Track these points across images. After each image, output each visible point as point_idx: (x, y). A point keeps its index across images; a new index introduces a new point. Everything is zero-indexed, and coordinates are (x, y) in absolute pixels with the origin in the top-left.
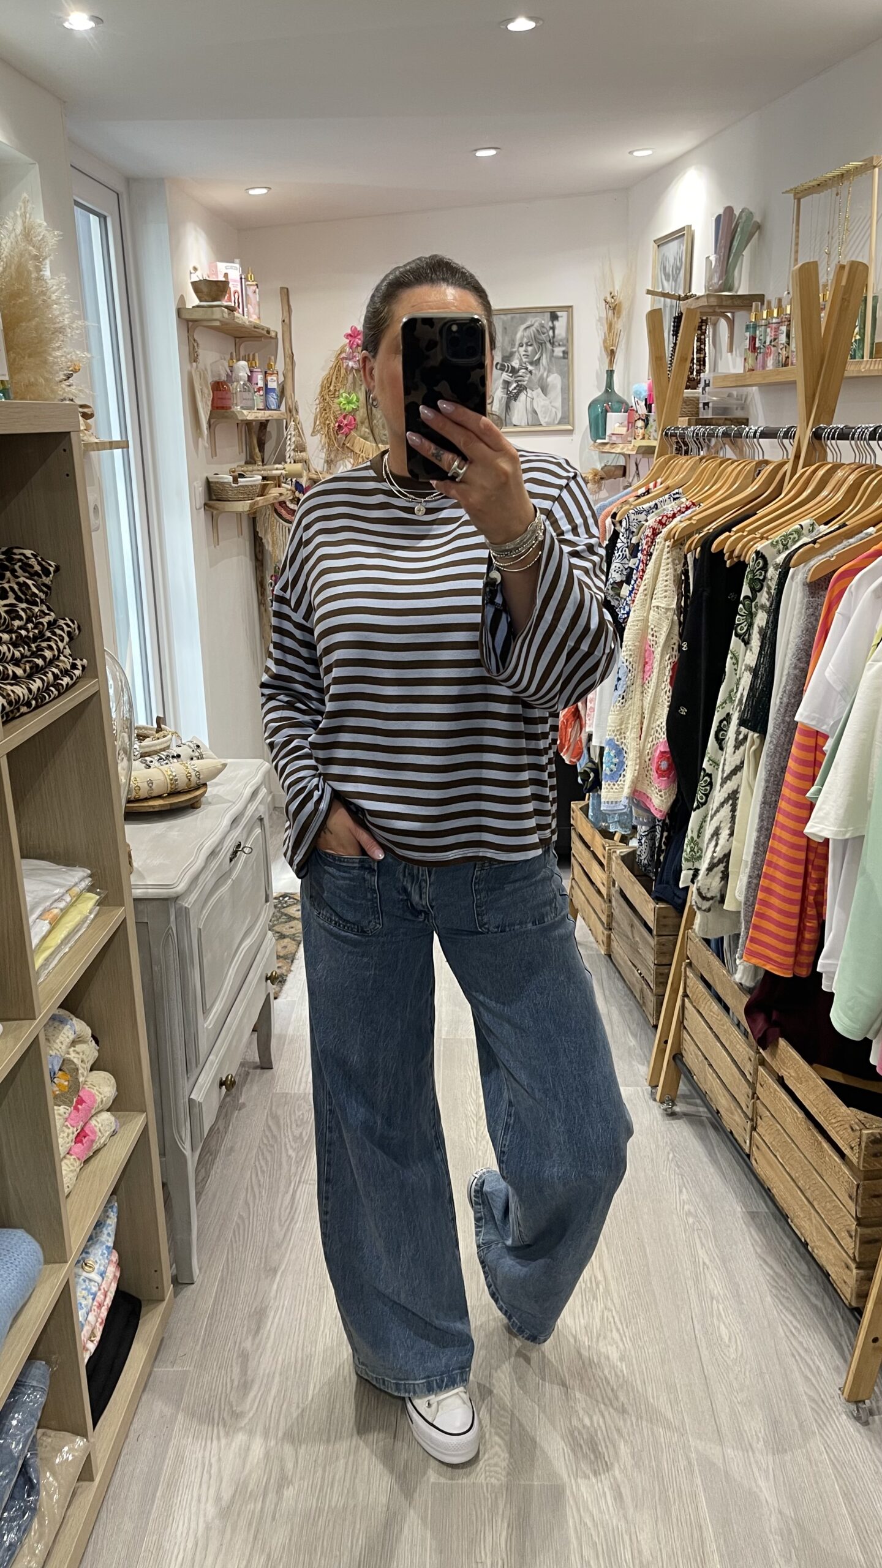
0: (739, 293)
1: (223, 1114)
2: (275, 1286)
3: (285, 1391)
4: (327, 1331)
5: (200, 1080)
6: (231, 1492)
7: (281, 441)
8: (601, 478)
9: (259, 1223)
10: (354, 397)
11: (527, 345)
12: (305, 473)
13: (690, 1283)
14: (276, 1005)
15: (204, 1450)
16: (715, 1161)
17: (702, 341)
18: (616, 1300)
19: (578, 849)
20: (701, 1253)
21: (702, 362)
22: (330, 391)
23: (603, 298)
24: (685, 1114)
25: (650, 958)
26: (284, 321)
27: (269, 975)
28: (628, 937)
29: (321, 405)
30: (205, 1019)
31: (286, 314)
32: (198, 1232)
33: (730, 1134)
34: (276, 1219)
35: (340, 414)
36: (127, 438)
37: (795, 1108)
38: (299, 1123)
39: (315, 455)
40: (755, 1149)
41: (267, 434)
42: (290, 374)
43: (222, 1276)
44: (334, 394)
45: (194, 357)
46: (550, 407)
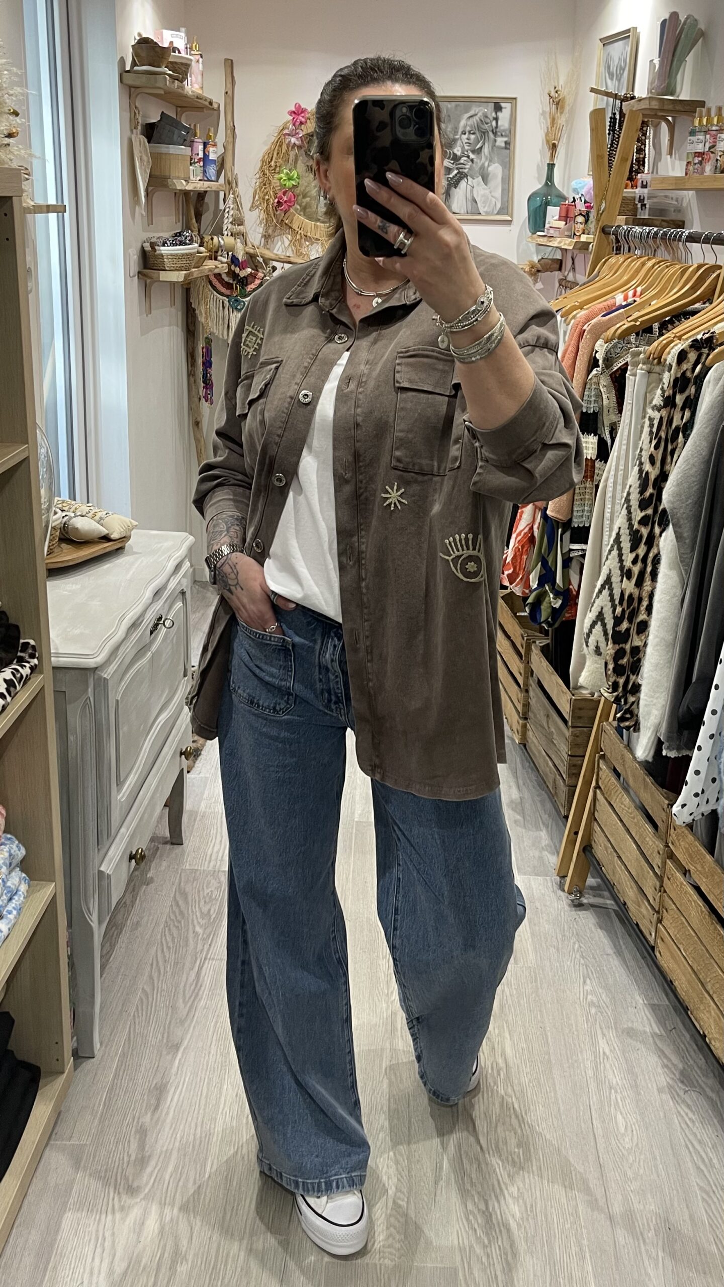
0: (680, 98)
1: (131, 887)
2: (177, 1061)
3: (182, 1168)
4: (227, 1109)
5: (111, 853)
6: (124, 1265)
7: (218, 213)
8: (536, 271)
9: (163, 999)
10: (294, 174)
11: (470, 133)
12: (241, 247)
13: (590, 1073)
14: (189, 778)
15: (98, 1224)
16: (619, 953)
17: (642, 142)
20: (603, 1045)
21: (641, 162)
22: (270, 166)
23: (547, 91)
24: (592, 906)
25: (564, 749)
26: (227, 93)
27: (184, 750)
28: (544, 728)
29: (261, 180)
30: (119, 791)
31: (229, 86)
32: (101, 1006)
33: (635, 927)
34: (180, 996)
35: (280, 190)
36: (63, 202)
37: (700, 903)
38: (207, 900)
39: (253, 229)
40: (659, 941)
41: (205, 205)
42: (230, 149)
43: (124, 1048)
44: (275, 169)
45: (135, 124)
46: (490, 197)
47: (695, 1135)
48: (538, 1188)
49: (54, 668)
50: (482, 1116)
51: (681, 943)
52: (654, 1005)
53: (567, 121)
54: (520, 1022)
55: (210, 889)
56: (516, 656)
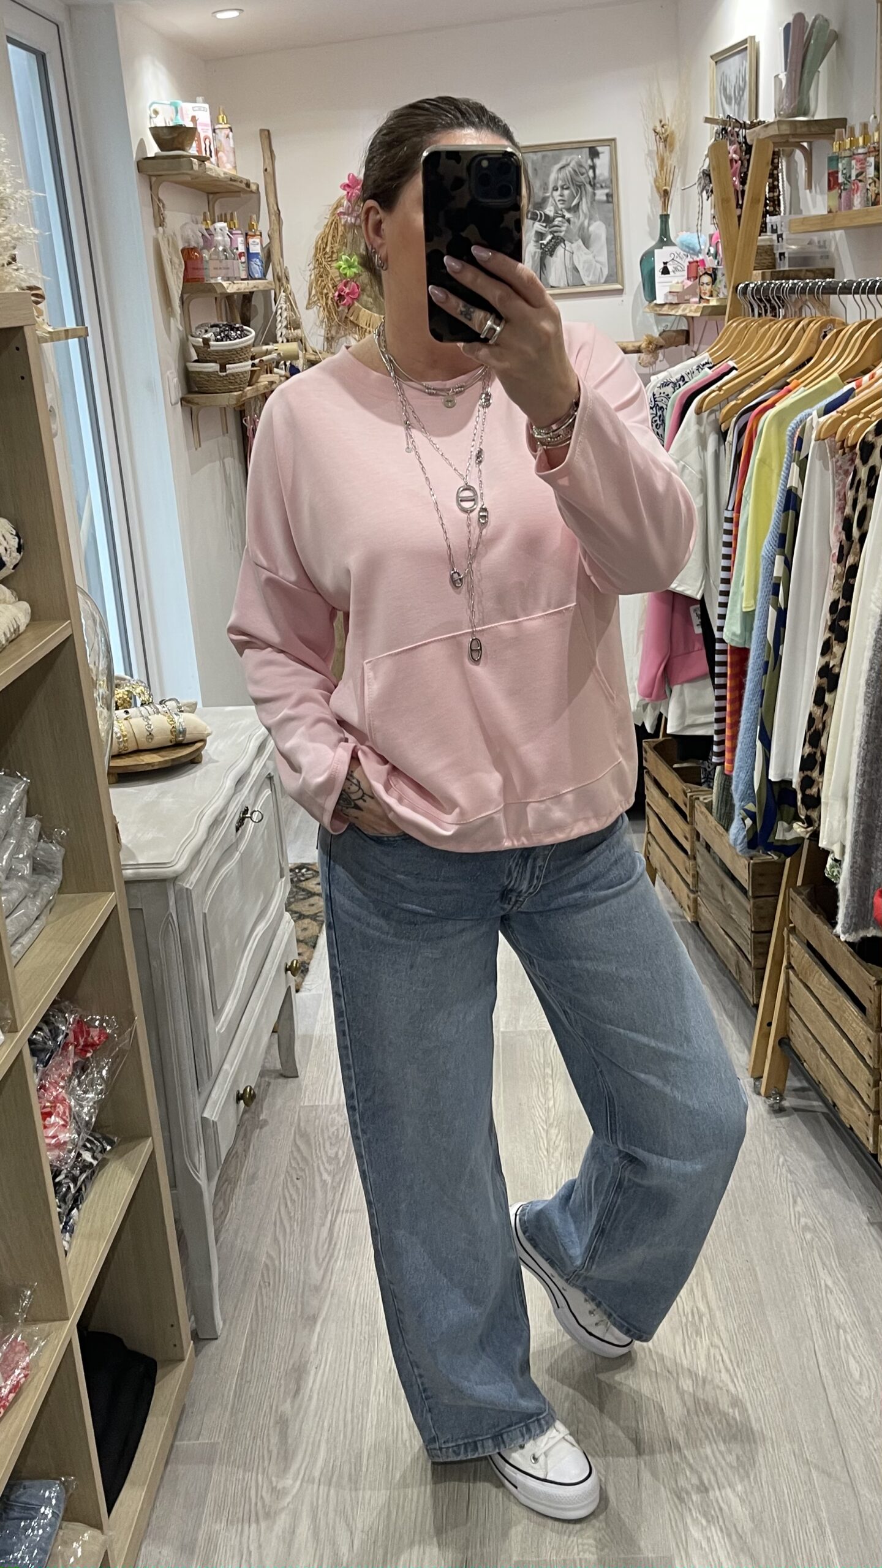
0: (816, 118)
1: (242, 1134)
2: (315, 1337)
3: (334, 1461)
4: (380, 1387)
5: (214, 1095)
7: (270, 319)
8: (656, 347)
9: (292, 1263)
10: (356, 260)
11: (562, 188)
13: (811, 1311)
14: (298, 998)
15: (241, 1534)
17: (774, 177)
18: (724, 1335)
19: (653, 797)
21: (775, 202)
22: (326, 253)
23: (651, 127)
24: (796, 1110)
25: (746, 925)
26: (266, 170)
27: (289, 964)
28: (717, 899)
29: (316, 271)
30: (216, 1021)
31: (268, 161)
32: (219, 1277)
33: (850, 1131)
34: (313, 1258)
35: (341, 280)
36: (83, 324)
38: (334, 1141)
39: (312, 331)
41: (252, 308)
42: (276, 235)
43: (251, 1327)
44: (331, 257)
45: (160, 221)
46: (594, 263)
49: (127, 882)
50: (686, 1373)
53: (679, 162)
54: (721, 1257)
55: (335, 1128)
56: (678, 817)
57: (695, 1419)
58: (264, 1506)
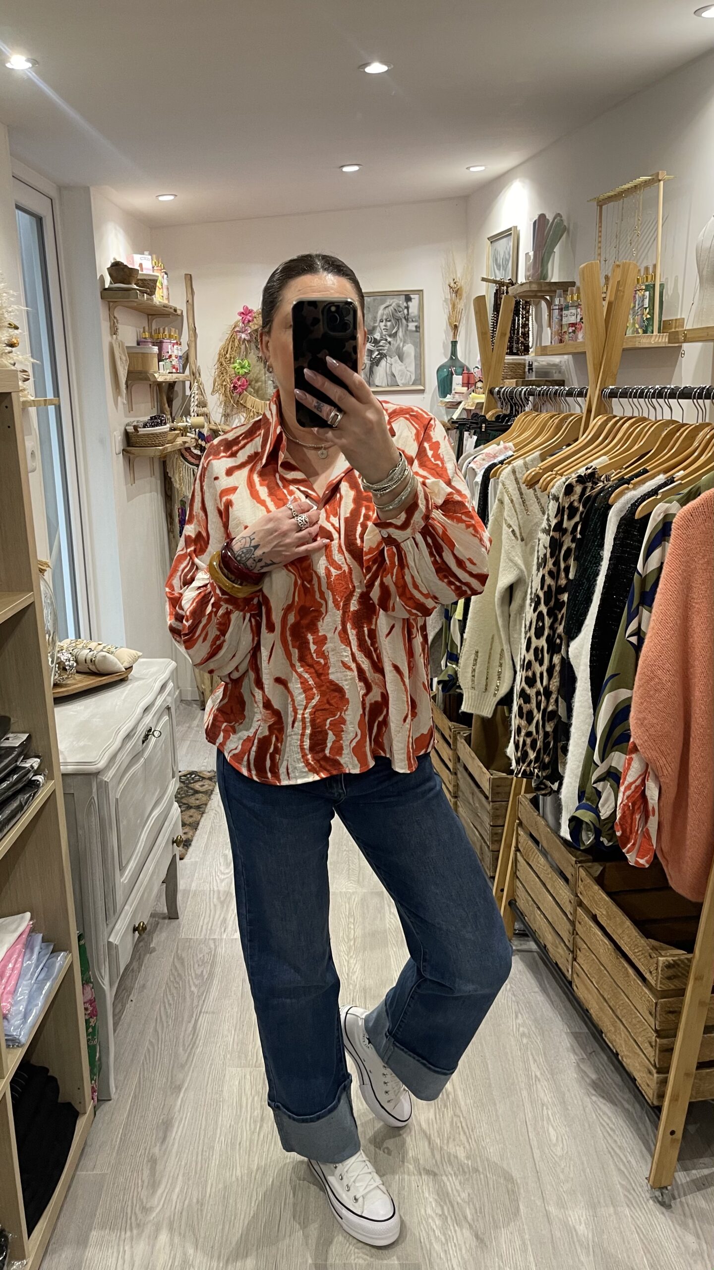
0: (553, 281)
1: (136, 957)
2: (179, 1101)
3: (187, 1190)
5: (117, 927)
7: (186, 400)
9: (166, 1048)
10: (246, 363)
11: (386, 320)
12: (206, 425)
13: (525, 1093)
14: (181, 864)
15: (119, 1239)
16: (544, 991)
17: (526, 319)
18: (464, 1108)
21: (526, 335)
22: (226, 358)
23: (447, 283)
25: (487, 820)
26: (188, 302)
27: (176, 838)
28: (470, 804)
29: (219, 370)
30: (122, 875)
31: (190, 296)
32: (115, 1056)
33: (556, 965)
34: (181, 1045)
35: (236, 376)
36: (58, 396)
37: (606, 941)
38: (199, 962)
39: (215, 409)
40: (575, 976)
41: (175, 393)
42: (193, 345)
43: (135, 1093)
44: (230, 360)
45: (114, 331)
46: (406, 371)
47: (615, 1141)
48: (485, 1193)
50: (436, 1134)
51: (593, 977)
52: (576, 1033)
53: (465, 306)
55: (202, 953)
56: (445, 745)
57: (440, 1166)
58: (136, 1219)
